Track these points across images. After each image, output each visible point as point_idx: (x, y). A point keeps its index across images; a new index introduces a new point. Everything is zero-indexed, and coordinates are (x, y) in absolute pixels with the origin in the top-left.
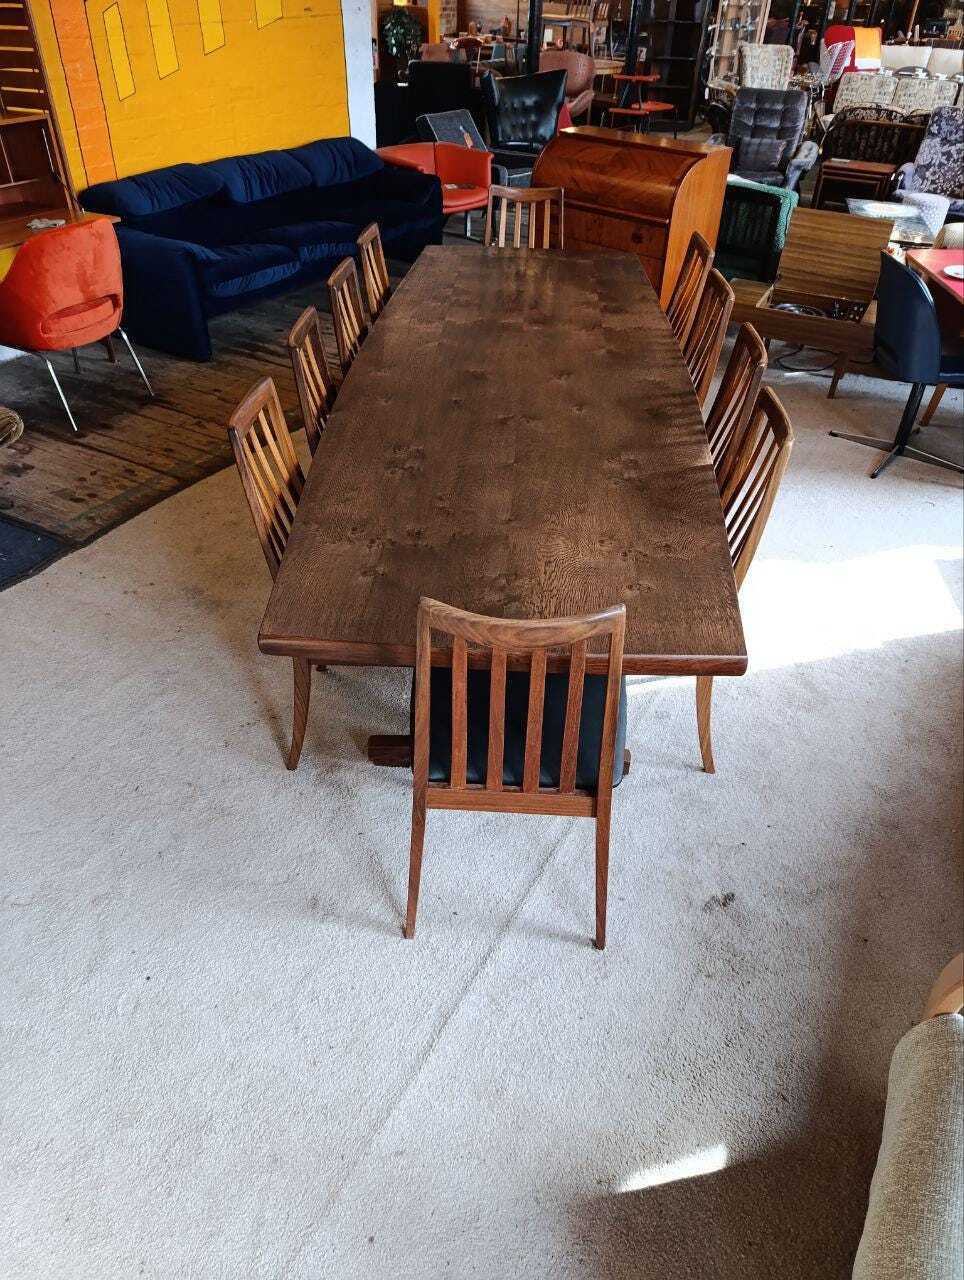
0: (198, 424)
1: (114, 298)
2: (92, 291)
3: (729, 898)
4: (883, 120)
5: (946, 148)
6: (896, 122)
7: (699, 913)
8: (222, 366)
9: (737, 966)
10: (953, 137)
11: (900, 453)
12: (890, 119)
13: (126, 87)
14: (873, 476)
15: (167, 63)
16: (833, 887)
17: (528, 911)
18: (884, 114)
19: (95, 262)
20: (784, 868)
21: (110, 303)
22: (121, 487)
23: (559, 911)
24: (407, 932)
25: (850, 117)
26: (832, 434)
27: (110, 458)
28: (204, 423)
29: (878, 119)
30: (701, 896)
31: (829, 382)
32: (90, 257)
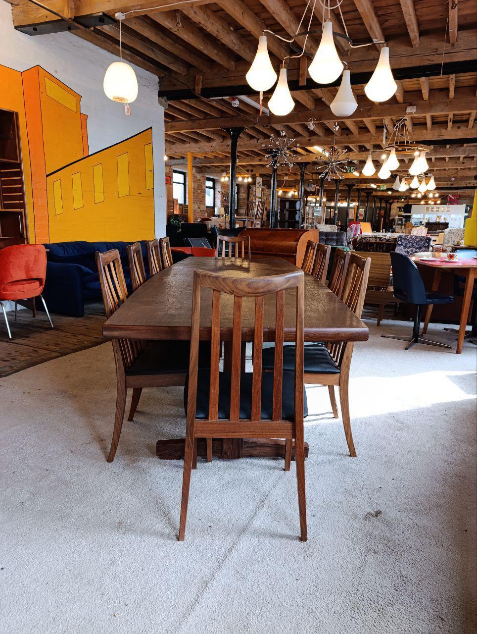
0: (74, 336)
1: (40, 280)
2: (31, 274)
3: (378, 514)
4: (378, 241)
5: (406, 250)
6: (383, 241)
7: (362, 520)
8: (88, 318)
9: (391, 548)
10: (408, 246)
11: (416, 341)
12: (381, 241)
13: (59, 210)
14: (406, 349)
15: (78, 204)
16: (439, 506)
17: (257, 523)
18: (378, 239)
19: (34, 262)
20: (406, 498)
21: (38, 283)
22: (29, 356)
23: (275, 523)
24: (180, 537)
25: (365, 241)
26: (382, 336)
27: (26, 347)
28: (77, 335)
29: (376, 241)
30: (361, 513)
31: (376, 322)
32: (32, 259)
